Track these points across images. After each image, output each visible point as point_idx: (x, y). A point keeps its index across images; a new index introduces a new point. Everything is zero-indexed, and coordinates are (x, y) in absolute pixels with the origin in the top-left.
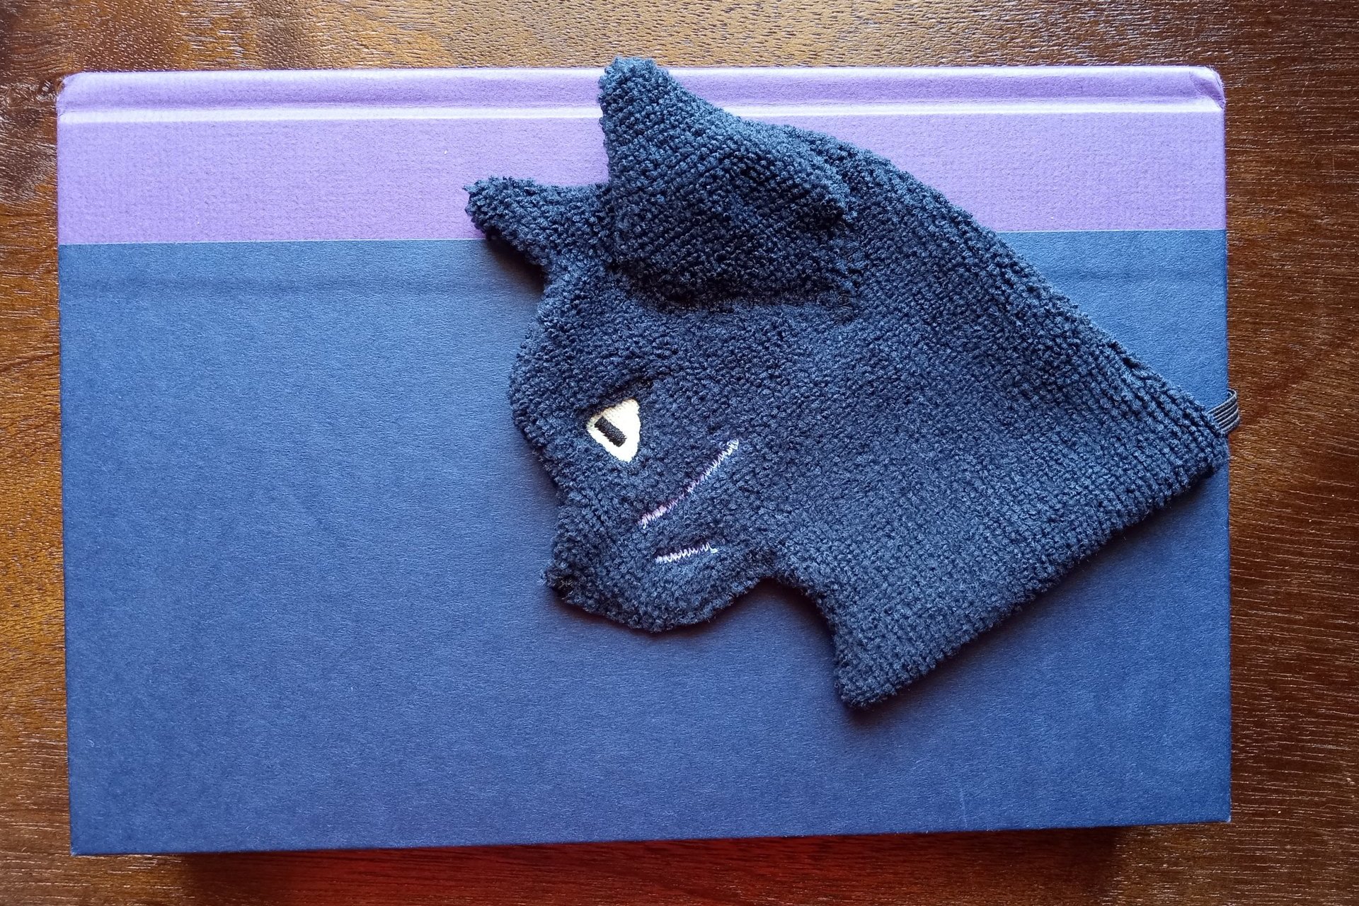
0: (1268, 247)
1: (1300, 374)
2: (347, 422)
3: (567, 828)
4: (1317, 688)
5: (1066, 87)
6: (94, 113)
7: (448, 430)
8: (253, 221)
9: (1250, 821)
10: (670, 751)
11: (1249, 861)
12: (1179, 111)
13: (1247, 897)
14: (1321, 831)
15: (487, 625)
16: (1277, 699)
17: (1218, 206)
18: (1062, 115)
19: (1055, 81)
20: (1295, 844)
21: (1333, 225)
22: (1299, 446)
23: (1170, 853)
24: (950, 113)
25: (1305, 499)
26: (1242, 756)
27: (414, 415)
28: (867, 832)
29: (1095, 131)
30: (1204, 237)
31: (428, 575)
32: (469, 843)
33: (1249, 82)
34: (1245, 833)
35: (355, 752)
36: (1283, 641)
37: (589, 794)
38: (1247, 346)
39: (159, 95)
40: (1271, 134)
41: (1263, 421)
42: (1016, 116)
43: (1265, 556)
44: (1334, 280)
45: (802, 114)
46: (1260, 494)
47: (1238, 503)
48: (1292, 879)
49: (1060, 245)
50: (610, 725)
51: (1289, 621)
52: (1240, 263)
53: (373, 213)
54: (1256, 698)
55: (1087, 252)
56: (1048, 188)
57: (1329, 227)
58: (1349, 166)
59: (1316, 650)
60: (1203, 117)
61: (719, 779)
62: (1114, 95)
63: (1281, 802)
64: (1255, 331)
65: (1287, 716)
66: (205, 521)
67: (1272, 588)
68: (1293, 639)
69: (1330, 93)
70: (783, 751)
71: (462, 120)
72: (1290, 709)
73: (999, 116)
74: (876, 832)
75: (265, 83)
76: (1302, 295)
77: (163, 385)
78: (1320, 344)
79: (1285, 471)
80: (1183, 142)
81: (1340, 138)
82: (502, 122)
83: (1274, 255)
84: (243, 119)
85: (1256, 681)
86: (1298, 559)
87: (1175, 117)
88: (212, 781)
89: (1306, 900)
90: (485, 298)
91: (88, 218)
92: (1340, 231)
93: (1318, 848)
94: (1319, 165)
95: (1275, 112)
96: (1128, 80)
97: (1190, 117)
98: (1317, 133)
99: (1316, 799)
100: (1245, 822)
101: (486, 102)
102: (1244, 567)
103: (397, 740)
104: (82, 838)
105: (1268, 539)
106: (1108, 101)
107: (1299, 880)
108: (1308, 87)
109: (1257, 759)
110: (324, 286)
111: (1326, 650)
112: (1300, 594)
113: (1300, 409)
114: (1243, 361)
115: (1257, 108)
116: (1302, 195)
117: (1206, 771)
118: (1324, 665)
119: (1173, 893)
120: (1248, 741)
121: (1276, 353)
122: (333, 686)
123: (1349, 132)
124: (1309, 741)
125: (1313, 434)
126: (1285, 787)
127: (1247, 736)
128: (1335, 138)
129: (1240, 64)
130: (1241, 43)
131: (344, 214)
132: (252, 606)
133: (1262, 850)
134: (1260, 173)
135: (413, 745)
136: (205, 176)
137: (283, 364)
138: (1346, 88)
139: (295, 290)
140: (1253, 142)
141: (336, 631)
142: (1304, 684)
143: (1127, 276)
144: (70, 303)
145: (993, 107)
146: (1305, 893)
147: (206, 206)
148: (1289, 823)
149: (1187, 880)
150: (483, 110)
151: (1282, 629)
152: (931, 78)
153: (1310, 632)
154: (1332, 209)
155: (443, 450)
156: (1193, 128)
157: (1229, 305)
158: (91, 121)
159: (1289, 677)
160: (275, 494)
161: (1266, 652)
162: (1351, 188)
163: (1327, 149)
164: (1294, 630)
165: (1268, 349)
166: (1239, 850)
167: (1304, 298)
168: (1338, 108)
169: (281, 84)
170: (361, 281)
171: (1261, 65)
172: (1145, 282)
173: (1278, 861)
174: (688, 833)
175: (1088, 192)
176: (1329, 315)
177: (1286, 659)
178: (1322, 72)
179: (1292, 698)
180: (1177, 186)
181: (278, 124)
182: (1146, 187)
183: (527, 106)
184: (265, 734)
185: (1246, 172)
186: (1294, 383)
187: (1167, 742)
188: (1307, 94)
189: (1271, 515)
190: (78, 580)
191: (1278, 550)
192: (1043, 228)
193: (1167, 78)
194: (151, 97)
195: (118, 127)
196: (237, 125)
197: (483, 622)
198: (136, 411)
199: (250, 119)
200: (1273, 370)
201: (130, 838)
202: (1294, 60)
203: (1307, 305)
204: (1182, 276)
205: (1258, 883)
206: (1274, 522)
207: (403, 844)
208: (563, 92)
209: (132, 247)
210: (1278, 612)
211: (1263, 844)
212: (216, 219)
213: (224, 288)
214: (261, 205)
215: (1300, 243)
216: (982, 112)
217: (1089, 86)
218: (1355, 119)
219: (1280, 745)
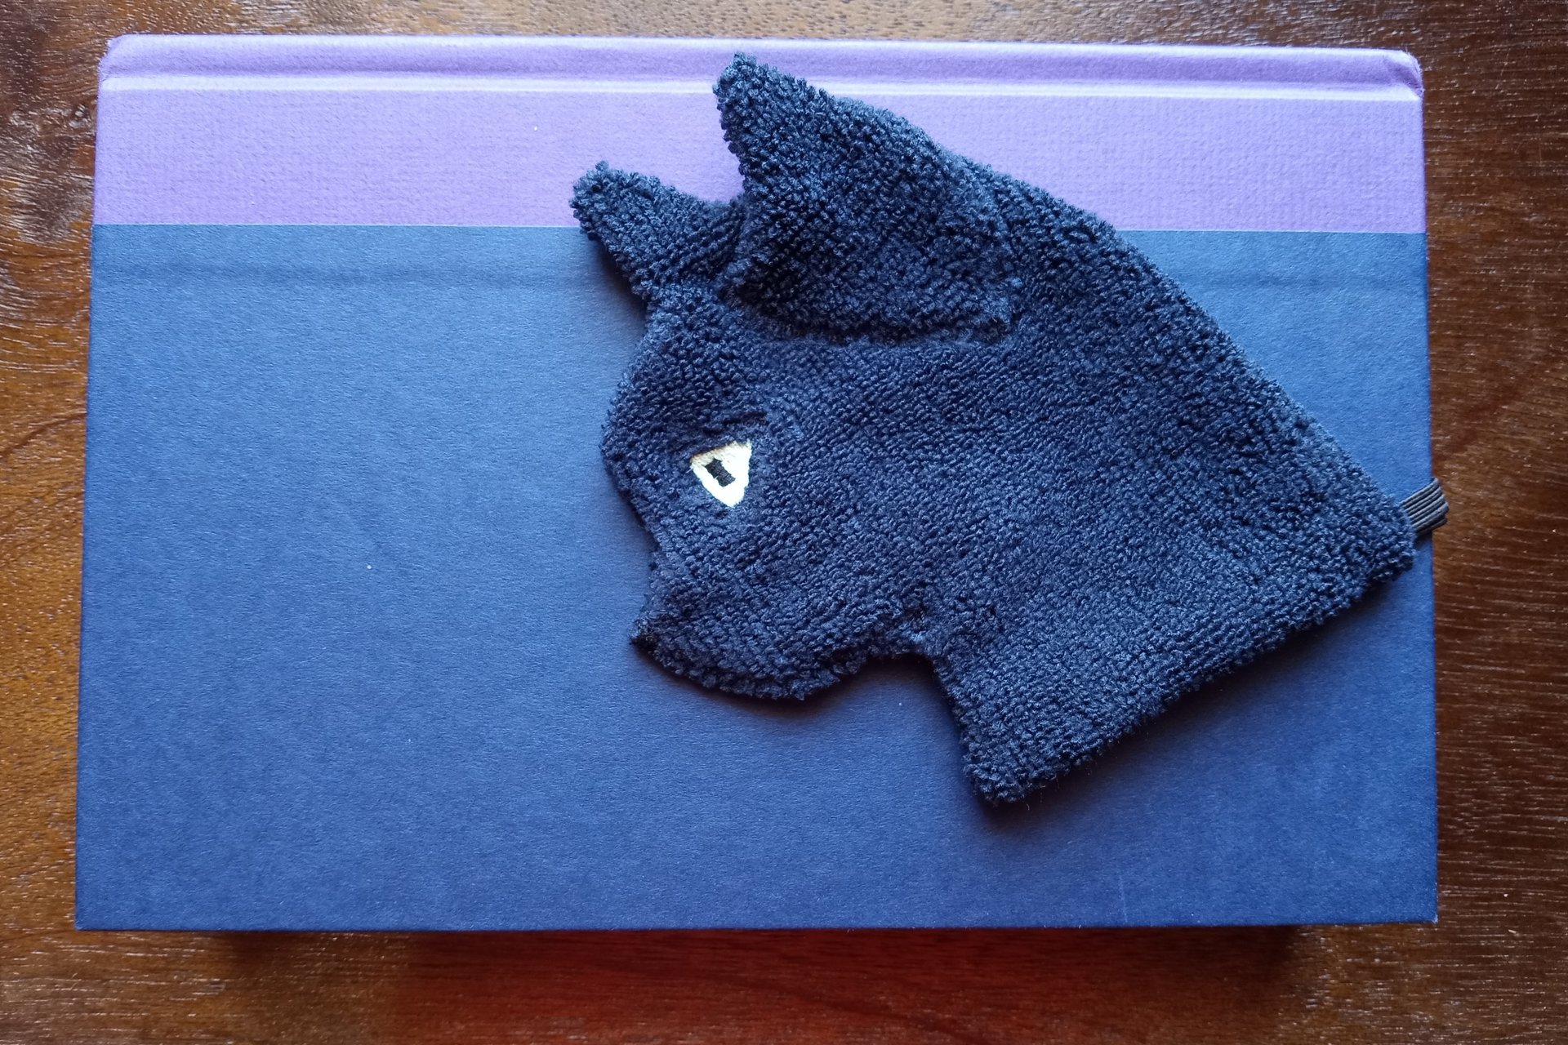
0: (1469, 250)
1: (1511, 393)
2: (414, 431)
3: (657, 909)
4: (1544, 752)
5: (1243, 70)
6: (140, 79)
7: (530, 443)
8: (315, 202)
9: (1472, 906)
10: (778, 824)
11: (1473, 953)
12: (1371, 99)
13: (1472, 994)
14: (1555, 915)
15: (569, 670)
16: (1498, 765)
17: (1416, 206)
18: (1238, 100)
19: (1231, 62)
20: (1524, 932)
21: (1543, 223)
22: (1515, 476)
23: (1382, 946)
24: (1111, 95)
25: (1521, 535)
26: (1461, 832)
27: (490, 425)
28: (1009, 924)
29: (1276, 119)
30: (1401, 241)
31: (502, 610)
32: (540, 927)
33: (1440, 64)
34: (1468, 921)
35: (410, 816)
36: (1503, 699)
37: (682, 872)
38: (1450, 364)
39: (214, 60)
40: (1468, 123)
41: (1472, 449)
42: (1185, 101)
43: (1478, 603)
44: (1547, 286)
45: (942, 93)
46: (1471, 532)
47: (1447, 543)
48: (1522, 970)
49: (1238, 245)
50: (709, 791)
51: (1509, 676)
52: (1439, 269)
53: (452, 195)
54: (1474, 765)
55: (1268, 254)
56: (1223, 181)
57: (1538, 226)
58: (1558, 155)
59: (1542, 708)
60: (1399, 106)
61: (835, 858)
62: (1297, 80)
63: (1507, 884)
64: (1459, 346)
65: (1512, 785)
66: (246, 542)
67: (1489, 638)
68: (1515, 696)
69: (1534, 73)
70: (911, 826)
71: (555, 94)
72: (1514, 777)
73: (1167, 100)
74: (1019, 925)
75: (334, 49)
76: (1510, 304)
77: (205, 385)
78: (1533, 359)
79: (1498, 504)
80: (1376, 133)
81: (1546, 124)
82: (602, 96)
83: (1477, 259)
84: (308, 88)
85: (1474, 745)
86: (1516, 605)
87: (1367, 106)
88: (243, 847)
89: (1539, 995)
90: (577, 294)
91: (128, 194)
92: (1551, 230)
93: (1552, 936)
94: (1524, 156)
95: (1473, 98)
96: (1313, 63)
97: (1384, 106)
98: (1520, 119)
99: (1547, 879)
100: (1467, 908)
101: (583, 74)
102: (1455, 615)
103: (460, 802)
104: (89, 909)
105: (1482, 582)
106: (1291, 87)
107: (1530, 973)
108: (1507, 67)
109: (1478, 834)
110: (394, 276)
111: (1553, 708)
112: (1520, 645)
113: (1513, 433)
114: (1446, 380)
115: (1450, 93)
116: (1506, 190)
117: (1408, 861)
118: (1550, 725)
119: (1387, 992)
120: (1467, 814)
121: (1483, 370)
122: (388, 737)
123: (1557, 117)
124: (1537, 813)
125: (1529, 461)
126: (1512, 866)
127: (1466, 809)
128: (1541, 124)
129: (1430, 44)
130: (1429, 21)
131: (418, 195)
132: (297, 642)
133: (1487, 939)
134: (1457, 167)
135: (479, 809)
136: (263, 151)
137: (344, 364)
138: (1552, 68)
139: (359, 280)
140: (1448, 132)
141: (393, 673)
142: (1530, 747)
143: (1314, 283)
144: (103, 290)
145: (1160, 89)
146: (1537, 988)
147: (262, 184)
148: (1518, 908)
149: (1403, 977)
150: (579, 83)
151: (1502, 685)
152: (1090, 56)
153: (1533, 688)
154: (1541, 206)
155: (523, 466)
156: (1387, 118)
157: (1431, 318)
158: (137, 88)
159: (1512, 740)
160: (329, 512)
161: (1484, 712)
162: (1560, 180)
163: (1533, 137)
164: (1515, 687)
165: (1474, 366)
166: (1461, 940)
167: (1512, 308)
168: (1542, 91)
169: (351, 50)
170: (436, 272)
171: (1454, 45)
172: (1335, 290)
173: (1507, 952)
174: (796, 921)
175: (1268, 187)
176: (1542, 326)
177: (1507, 719)
178: (1523, 51)
179: (1515, 764)
180: (1369, 184)
181: (346, 95)
182: (1335, 183)
183: (629, 79)
184: (306, 792)
185: (1441, 166)
186: (1505, 404)
187: (1363, 825)
188: (1507, 75)
189: (1484, 555)
190: (100, 607)
191: (1493, 595)
192: (1218, 226)
193: (1357, 62)
194: (204, 63)
195: (167, 94)
196: (302, 95)
197: (565, 666)
198: (172, 414)
199: (316, 88)
200: (1481, 389)
201: (144, 911)
202: (1490, 38)
203: (1517, 315)
204: (1376, 284)
205: (1484, 977)
206: (1487, 563)
207: (462, 926)
208: (671, 64)
209: (177, 228)
210: (1496, 666)
211: (1488, 933)
212: (273, 198)
213: (277, 276)
214: (325, 184)
215: (1505, 244)
216: (1148, 95)
217: (1269, 69)
218: (1562, 102)
219: (1504, 819)
